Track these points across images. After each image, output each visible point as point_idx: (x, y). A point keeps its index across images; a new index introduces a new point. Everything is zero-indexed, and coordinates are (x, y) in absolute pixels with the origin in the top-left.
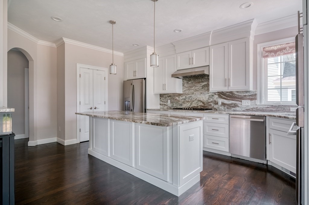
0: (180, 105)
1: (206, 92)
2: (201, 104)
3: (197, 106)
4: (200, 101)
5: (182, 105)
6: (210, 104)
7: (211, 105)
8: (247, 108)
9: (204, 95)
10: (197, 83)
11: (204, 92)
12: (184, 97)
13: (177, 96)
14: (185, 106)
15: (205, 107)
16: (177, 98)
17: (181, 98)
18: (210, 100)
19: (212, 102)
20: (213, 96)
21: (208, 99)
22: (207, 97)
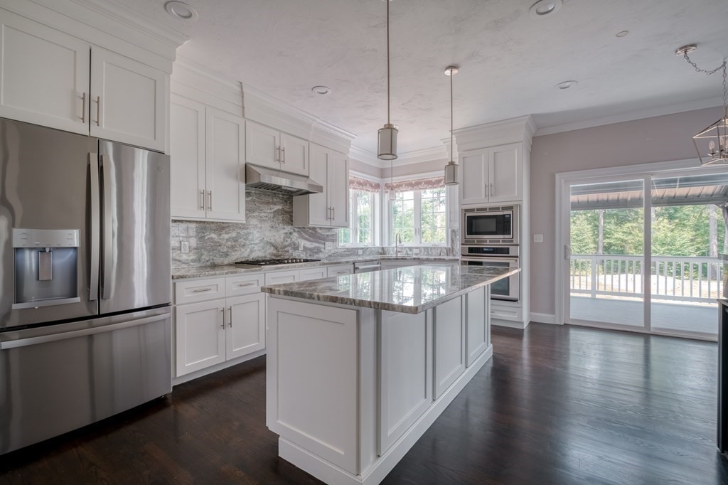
0: (221, 256)
1: (281, 225)
2: (272, 250)
3: (263, 255)
4: (271, 243)
5: (228, 255)
6: (286, 249)
7: (288, 251)
8: (330, 254)
9: (278, 231)
10: (263, 203)
11: (277, 225)
12: (234, 234)
13: (215, 231)
14: (236, 257)
15: (279, 256)
16: (213, 236)
17: (226, 236)
18: (287, 241)
19: (289, 246)
20: (290, 233)
21: (284, 239)
22: (283, 236)
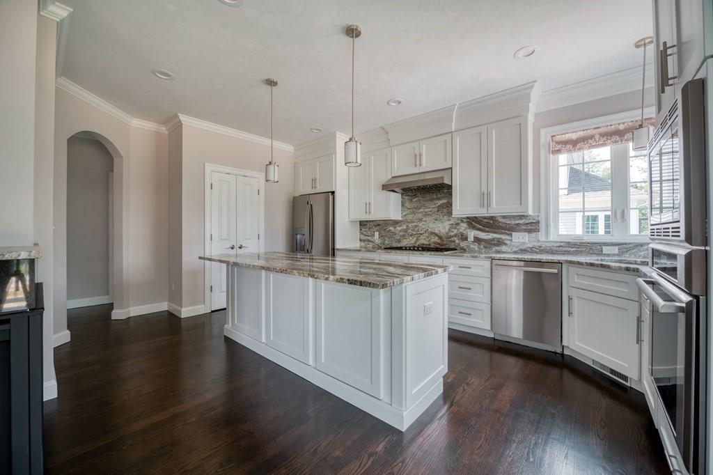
0: (396, 242)
1: (445, 217)
2: (436, 239)
3: (428, 243)
4: (435, 233)
5: (400, 241)
6: (452, 239)
7: (454, 241)
8: (521, 247)
9: (442, 223)
10: (428, 200)
11: (442, 218)
12: (404, 227)
13: (392, 225)
14: (405, 243)
15: (442, 245)
16: (391, 228)
17: (399, 229)
18: (453, 232)
19: (455, 236)
20: (457, 224)
21: (449, 229)
22: (447, 227)
